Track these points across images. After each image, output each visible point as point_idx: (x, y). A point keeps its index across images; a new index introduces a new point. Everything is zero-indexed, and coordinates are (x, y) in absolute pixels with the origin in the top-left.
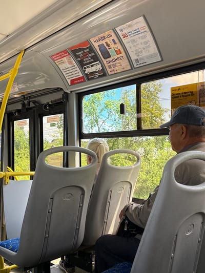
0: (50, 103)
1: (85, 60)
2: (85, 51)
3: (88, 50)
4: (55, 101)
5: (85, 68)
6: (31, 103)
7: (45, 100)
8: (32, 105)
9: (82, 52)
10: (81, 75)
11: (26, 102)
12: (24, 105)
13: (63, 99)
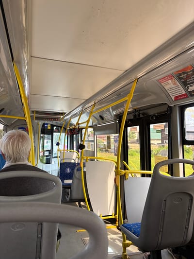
0: (156, 115)
1: (188, 80)
2: (189, 74)
3: (191, 73)
4: (161, 113)
5: (188, 87)
6: (141, 114)
7: (152, 112)
8: (141, 116)
9: (186, 75)
10: (184, 92)
11: (137, 113)
12: (135, 116)
13: (167, 111)
